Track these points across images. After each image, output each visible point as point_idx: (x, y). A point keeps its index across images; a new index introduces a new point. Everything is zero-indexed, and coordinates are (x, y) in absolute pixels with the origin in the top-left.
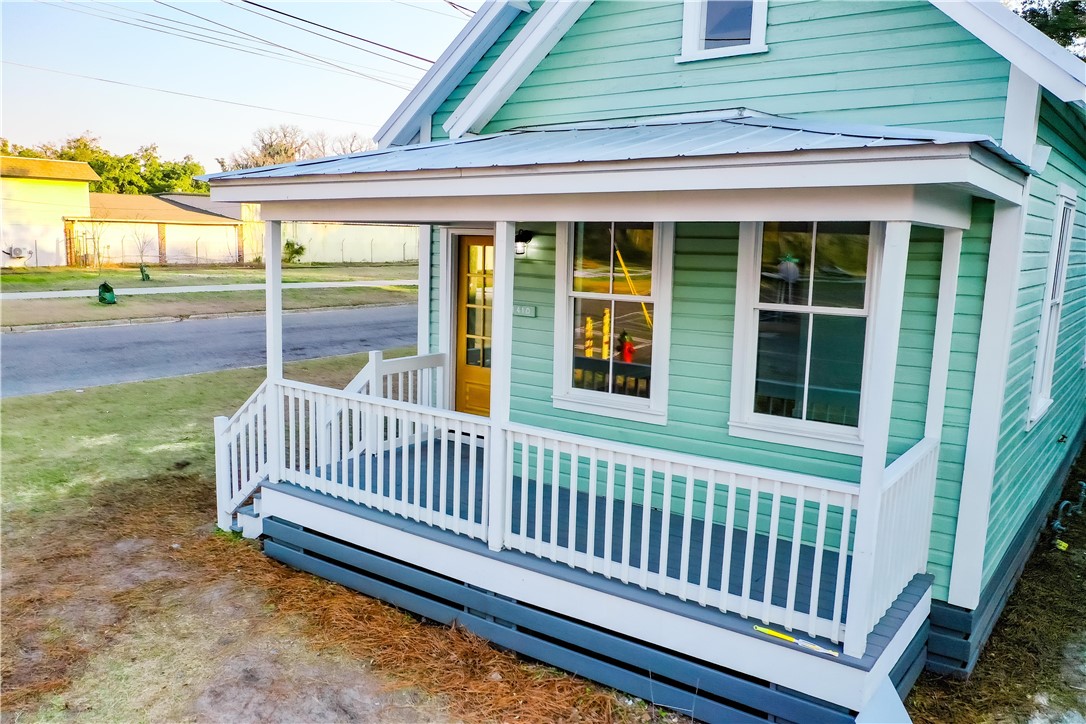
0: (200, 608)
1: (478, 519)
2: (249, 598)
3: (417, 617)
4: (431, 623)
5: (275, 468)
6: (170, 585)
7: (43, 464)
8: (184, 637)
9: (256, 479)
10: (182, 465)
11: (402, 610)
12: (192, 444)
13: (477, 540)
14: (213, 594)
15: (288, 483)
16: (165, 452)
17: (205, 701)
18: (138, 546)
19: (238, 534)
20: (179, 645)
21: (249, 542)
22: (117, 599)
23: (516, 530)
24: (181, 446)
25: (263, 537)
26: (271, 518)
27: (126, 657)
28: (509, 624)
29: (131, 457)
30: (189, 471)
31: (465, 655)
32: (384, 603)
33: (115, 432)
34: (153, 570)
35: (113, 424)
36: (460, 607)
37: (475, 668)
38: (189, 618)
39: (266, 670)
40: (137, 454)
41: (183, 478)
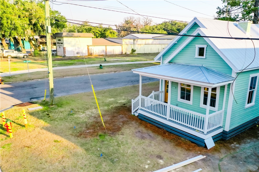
0: (132, 124)
1: (166, 116)
2: (137, 123)
3: (158, 127)
4: (160, 128)
5: (140, 107)
6: (128, 121)
7: (105, 103)
8: (131, 127)
9: (137, 108)
10: (124, 104)
11: (156, 126)
12: (125, 101)
13: (166, 118)
14: (133, 122)
15: (142, 109)
16: (121, 102)
17: (135, 133)
18: (122, 116)
19: (134, 115)
20: (130, 128)
21: (136, 116)
22: (122, 122)
23: (170, 117)
24: (123, 101)
25: (138, 116)
26: (139, 113)
27: (125, 128)
28: (169, 129)
29: (117, 103)
30: (126, 105)
31: (164, 132)
32: (154, 125)
33: (113, 98)
34: (125, 119)
35: (112, 96)
36: (163, 126)
37: (164, 133)
38: (131, 125)
39: (141, 131)
40: (118, 102)
41: (125, 106)
